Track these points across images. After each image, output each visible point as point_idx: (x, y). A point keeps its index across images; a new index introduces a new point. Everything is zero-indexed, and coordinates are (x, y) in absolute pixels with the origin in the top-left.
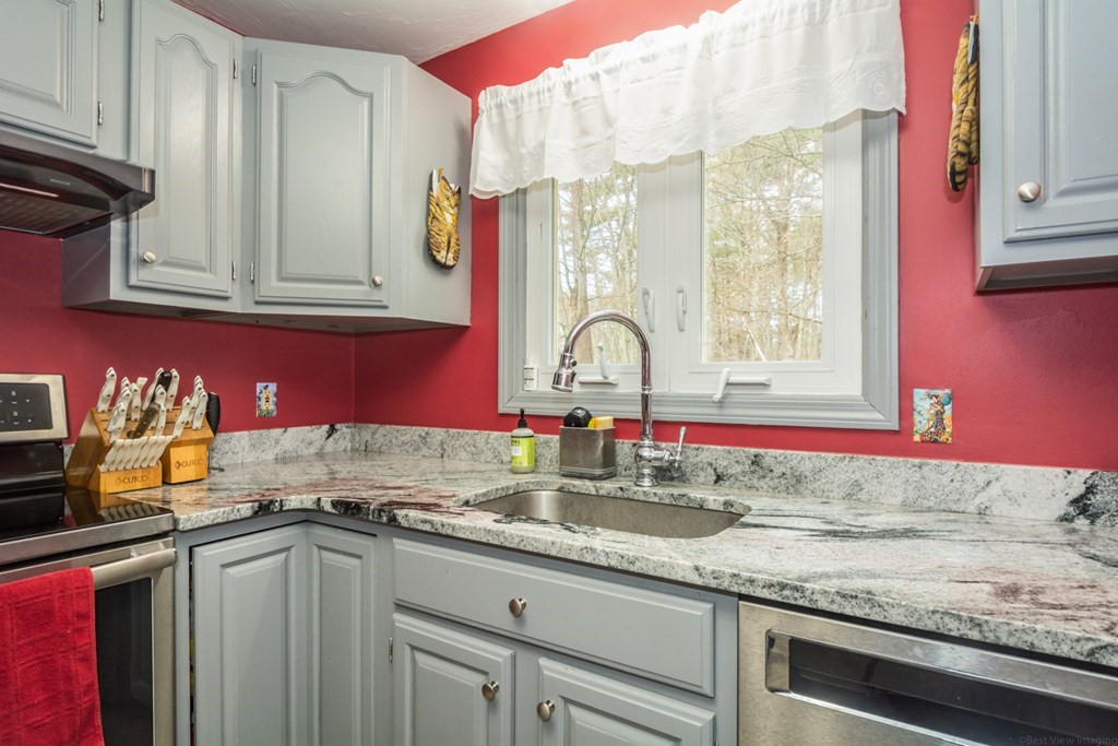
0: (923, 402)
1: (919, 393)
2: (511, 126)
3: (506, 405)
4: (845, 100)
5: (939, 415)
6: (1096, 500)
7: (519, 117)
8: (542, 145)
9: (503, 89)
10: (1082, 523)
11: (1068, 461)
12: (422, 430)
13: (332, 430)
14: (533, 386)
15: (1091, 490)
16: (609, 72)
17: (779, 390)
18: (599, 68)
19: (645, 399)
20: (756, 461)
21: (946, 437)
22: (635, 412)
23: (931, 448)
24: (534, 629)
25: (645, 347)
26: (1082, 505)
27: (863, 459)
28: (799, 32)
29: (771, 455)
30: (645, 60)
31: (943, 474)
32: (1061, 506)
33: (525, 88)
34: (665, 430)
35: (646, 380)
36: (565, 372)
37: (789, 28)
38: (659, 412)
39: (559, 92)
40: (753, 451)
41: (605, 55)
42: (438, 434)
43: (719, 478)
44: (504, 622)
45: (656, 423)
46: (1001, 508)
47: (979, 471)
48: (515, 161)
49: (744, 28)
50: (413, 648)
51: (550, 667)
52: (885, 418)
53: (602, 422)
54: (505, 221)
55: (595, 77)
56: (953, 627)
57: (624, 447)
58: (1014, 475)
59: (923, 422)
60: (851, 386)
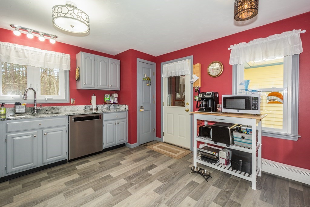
0: (72, 100)
4: (65, 68)
5: (73, 101)
10: (85, 109)
11: (84, 105)
15: (86, 107)
16: (26, 50)
17: (54, 99)
19: (35, 101)
20: (52, 108)
21: (74, 103)
22: (32, 102)
23: (73, 104)
25: (35, 94)
26: (85, 108)
27: (66, 106)
28: (60, 59)
29: (54, 107)
30: (34, 51)
31: (74, 107)
32: (84, 108)
34: (39, 105)
35: (35, 97)
36: (25, 97)
37: (58, 57)
38: (38, 102)
39: (13, 48)
40: (52, 107)
41: (25, 47)
43: (47, 111)
45: (37, 104)
46: (79, 109)
47: (77, 106)
49: (52, 55)
50: (13, 137)
52: (68, 102)
53: (24, 104)
55: (23, 49)
58: (80, 106)
60: (64, 98)
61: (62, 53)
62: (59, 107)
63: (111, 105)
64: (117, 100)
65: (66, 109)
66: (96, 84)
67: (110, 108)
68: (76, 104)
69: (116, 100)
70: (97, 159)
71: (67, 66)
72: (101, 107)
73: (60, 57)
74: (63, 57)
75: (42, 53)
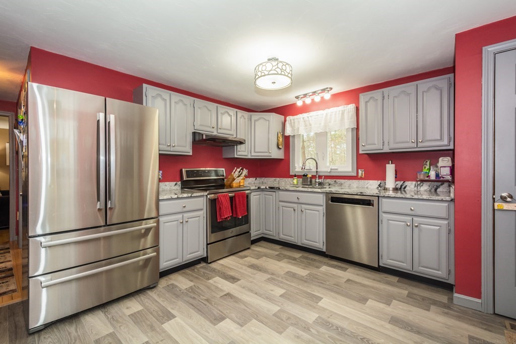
0: (360, 172)
1: (359, 170)
2: (293, 124)
3: (292, 173)
5: (362, 173)
6: (381, 185)
7: (294, 122)
8: (298, 128)
9: (291, 117)
10: (380, 188)
11: (378, 180)
12: (275, 179)
13: (256, 179)
14: (296, 170)
15: (381, 183)
16: (310, 116)
17: (339, 170)
19: (317, 172)
20: (335, 181)
21: (363, 177)
22: (315, 174)
23: (361, 178)
24: (301, 201)
25: (317, 163)
27: (351, 181)
28: (340, 115)
29: (337, 180)
30: (317, 115)
31: (362, 182)
32: (377, 186)
33: (295, 117)
34: (320, 177)
35: (317, 168)
36: (303, 167)
38: (319, 174)
39: (302, 119)
41: (310, 114)
42: (278, 179)
43: (329, 185)
44: (296, 201)
45: (319, 176)
46: (369, 187)
47: (367, 181)
48: (293, 130)
49: (332, 113)
50: (282, 207)
51: (303, 206)
52: (355, 174)
53: (310, 176)
54: (291, 139)
55: (308, 117)
57: (313, 180)
58: (371, 182)
59: (360, 175)
60: (350, 169)
61: (343, 106)
62: (342, 181)
63: (440, 183)
64: (449, 173)
65: (350, 185)
66: (386, 143)
67: (438, 190)
68: (367, 177)
69: (445, 172)
70: (358, 275)
71: (349, 122)
72: (413, 186)
73: (341, 112)
74: (344, 110)
75: (323, 114)
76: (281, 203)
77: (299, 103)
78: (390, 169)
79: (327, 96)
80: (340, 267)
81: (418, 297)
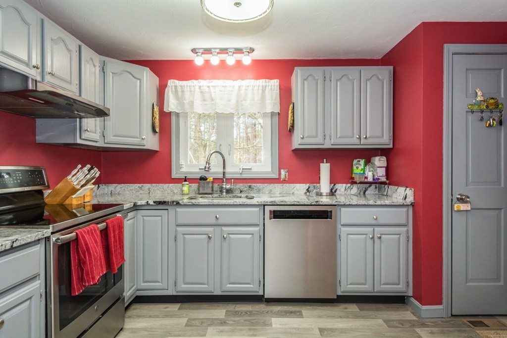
0: (283, 172)
1: (282, 170)
2: (180, 93)
3: (174, 175)
4: (269, 110)
5: (286, 174)
6: (310, 189)
7: (183, 92)
8: (192, 102)
9: (177, 81)
10: (308, 193)
11: (306, 183)
12: (140, 185)
13: (99, 187)
14: (183, 170)
15: (309, 187)
16: (213, 86)
17: (254, 170)
18: (210, 85)
19: (224, 173)
20: (250, 187)
21: (286, 179)
22: (221, 176)
23: (284, 182)
25: (224, 160)
26: (308, 190)
27: (272, 185)
28: (260, 91)
29: (253, 185)
30: (223, 86)
31: (287, 186)
32: (305, 191)
33: (184, 83)
34: (229, 181)
35: (224, 167)
36: (207, 166)
37: (258, 90)
38: (228, 176)
39: (197, 88)
40: (249, 184)
41: (212, 82)
42: (147, 186)
43: (241, 192)
45: (226, 179)
46: (296, 192)
47: (292, 185)
48: (181, 104)
49: (248, 86)
50: (183, 234)
51: (225, 229)
52: (276, 176)
53: (210, 179)
54: (173, 118)
55: (209, 87)
56: (296, 203)
57: (216, 186)
58: (298, 186)
59: (283, 177)
60: (268, 168)
61: (264, 80)
62: (260, 186)
63: (368, 185)
64: (384, 174)
65: (271, 190)
66: (328, 137)
67: (367, 193)
68: (291, 180)
69: (381, 173)
71: (272, 103)
72: (343, 190)
73: (261, 88)
74: (266, 86)
75: (234, 86)
76: (179, 229)
77: (199, 61)
78: (325, 169)
79: (247, 60)
80: (291, 312)
81: (395, 324)
